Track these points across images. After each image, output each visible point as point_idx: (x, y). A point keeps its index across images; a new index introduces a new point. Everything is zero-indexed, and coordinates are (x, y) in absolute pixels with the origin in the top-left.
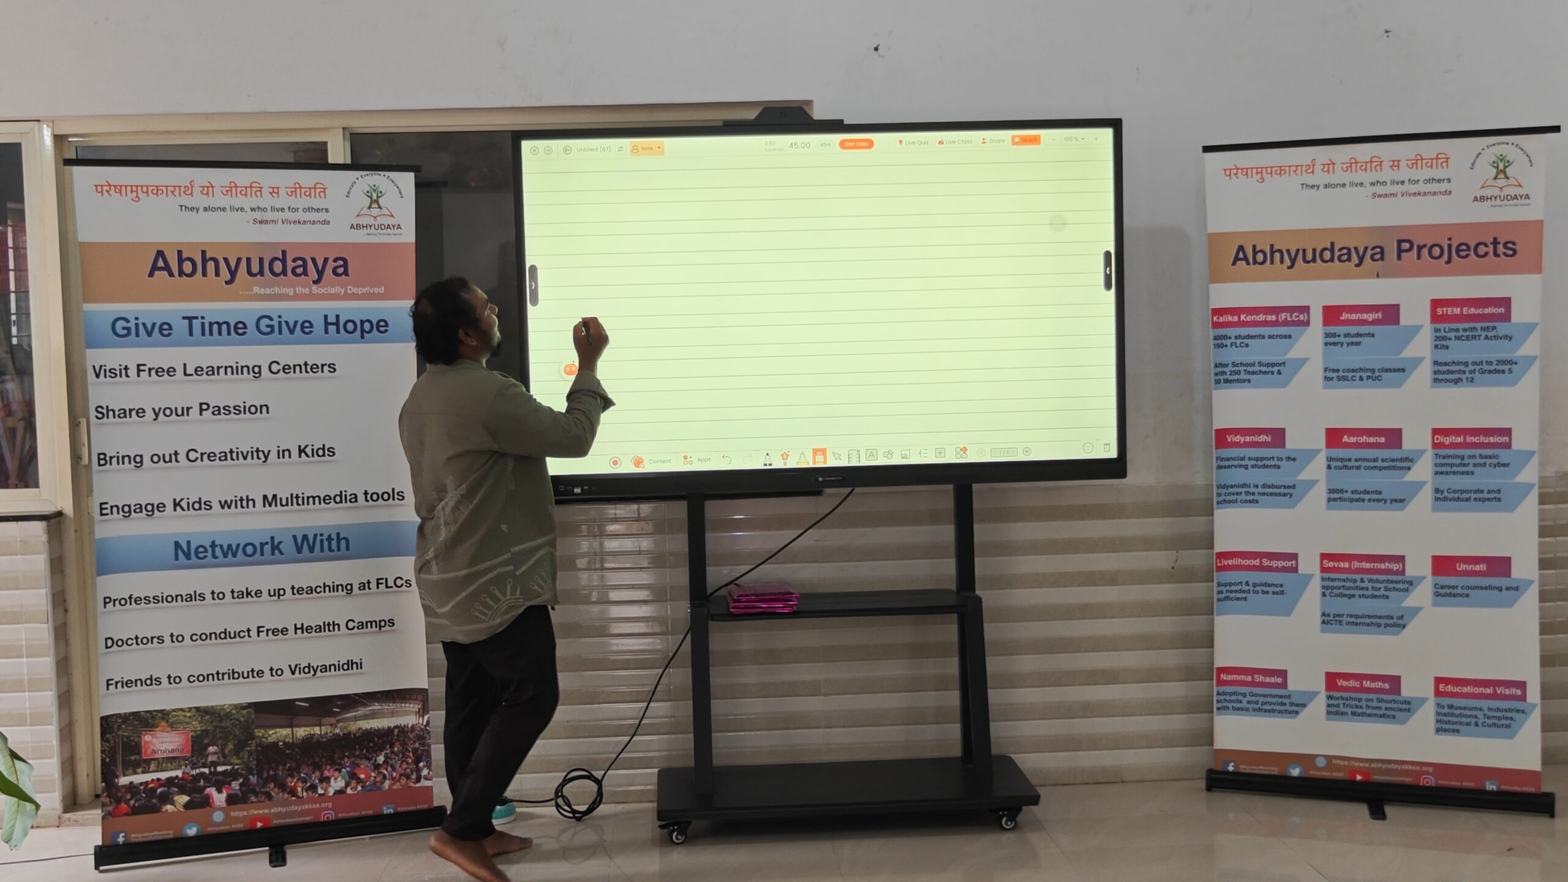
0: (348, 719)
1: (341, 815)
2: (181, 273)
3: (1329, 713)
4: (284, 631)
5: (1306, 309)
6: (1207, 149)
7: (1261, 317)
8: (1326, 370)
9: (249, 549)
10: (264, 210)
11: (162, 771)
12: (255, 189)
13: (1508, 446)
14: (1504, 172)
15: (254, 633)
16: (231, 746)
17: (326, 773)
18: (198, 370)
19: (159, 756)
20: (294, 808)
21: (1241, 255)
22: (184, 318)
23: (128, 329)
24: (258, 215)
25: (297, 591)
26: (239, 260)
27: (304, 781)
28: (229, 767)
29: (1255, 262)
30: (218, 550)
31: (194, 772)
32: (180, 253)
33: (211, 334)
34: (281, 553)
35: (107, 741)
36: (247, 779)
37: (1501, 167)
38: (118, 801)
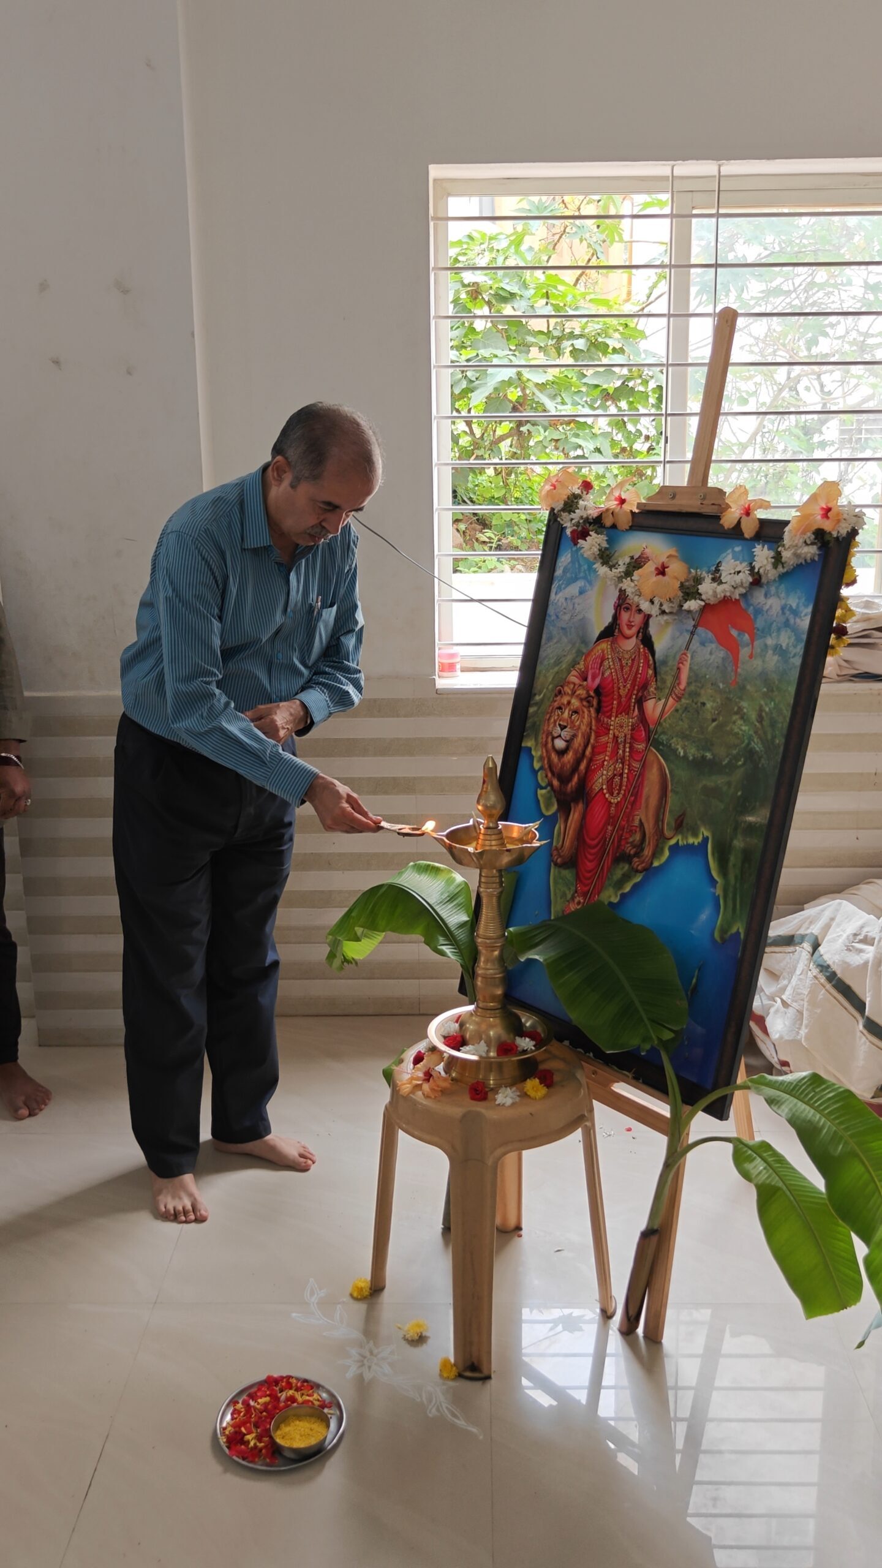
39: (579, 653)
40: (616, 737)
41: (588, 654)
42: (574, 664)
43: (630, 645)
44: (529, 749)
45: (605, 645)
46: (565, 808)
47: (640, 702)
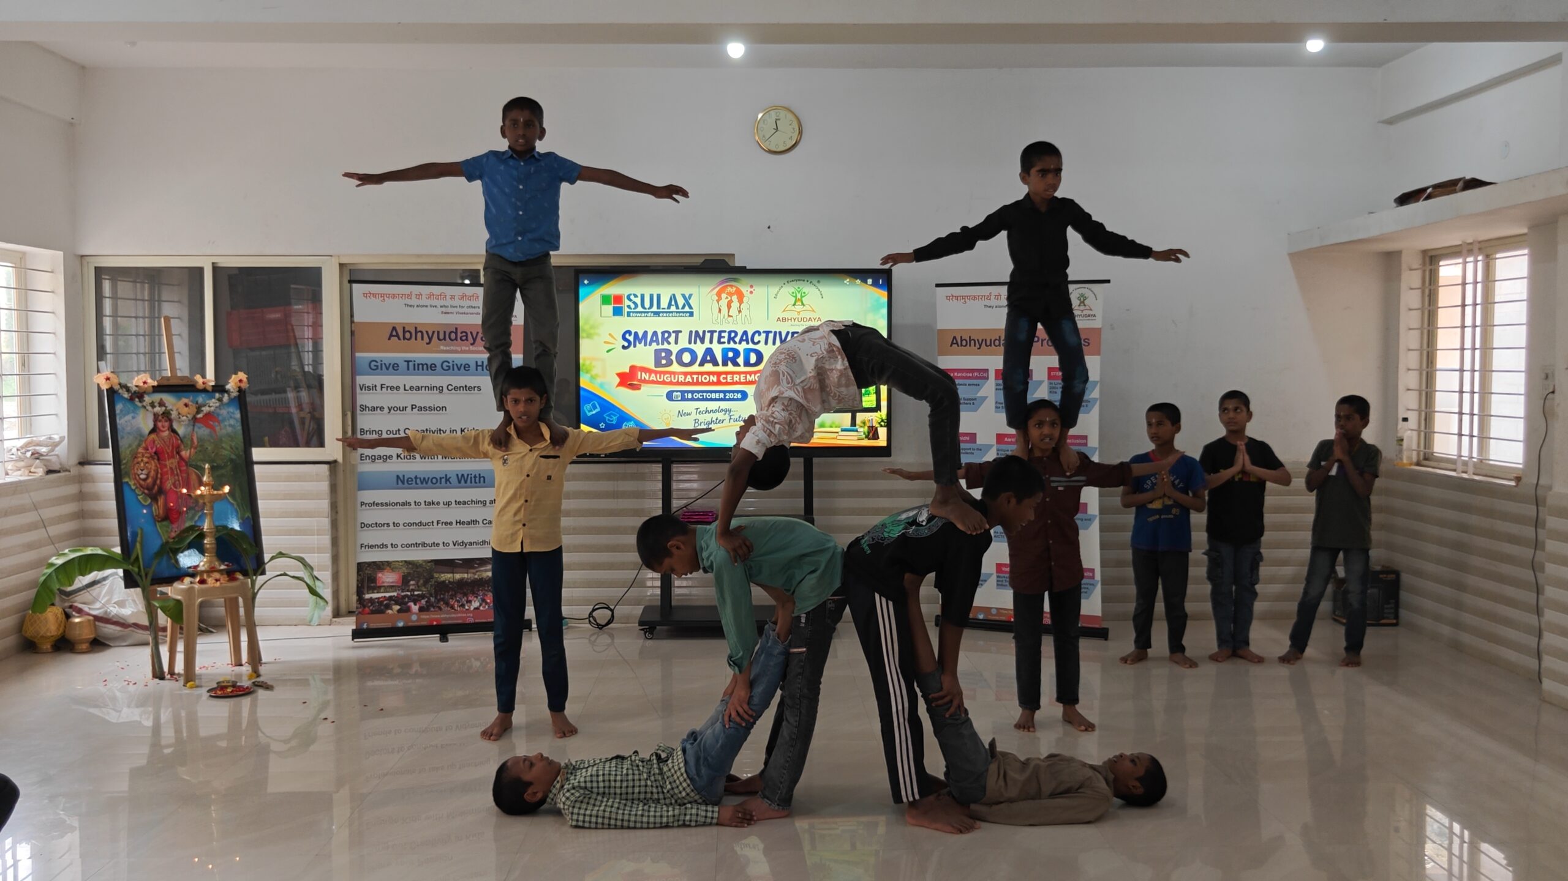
0: (482, 571)
1: (477, 621)
2: (404, 338)
3: (998, 585)
4: (451, 523)
5: (986, 371)
6: (938, 285)
7: (964, 375)
8: (996, 403)
9: (434, 481)
10: (447, 307)
11: (387, 592)
12: (442, 296)
13: (1086, 444)
14: (1083, 302)
15: (435, 524)
16: (421, 582)
17: (470, 598)
18: (411, 388)
19: (386, 584)
20: (453, 615)
21: (955, 342)
22: (405, 361)
23: (377, 366)
24: (444, 309)
25: (458, 503)
26: (434, 332)
27: (458, 602)
28: (420, 593)
29: (962, 345)
30: (418, 481)
31: (403, 594)
32: (404, 328)
33: (418, 369)
34: (450, 483)
35: (360, 575)
36: (429, 599)
37: (1082, 300)
38: (364, 607)
39: (141, 441)
40: (171, 468)
41: (145, 441)
42: (139, 445)
43: (166, 433)
44: (127, 483)
45: (153, 436)
46: (154, 499)
47: (178, 453)
